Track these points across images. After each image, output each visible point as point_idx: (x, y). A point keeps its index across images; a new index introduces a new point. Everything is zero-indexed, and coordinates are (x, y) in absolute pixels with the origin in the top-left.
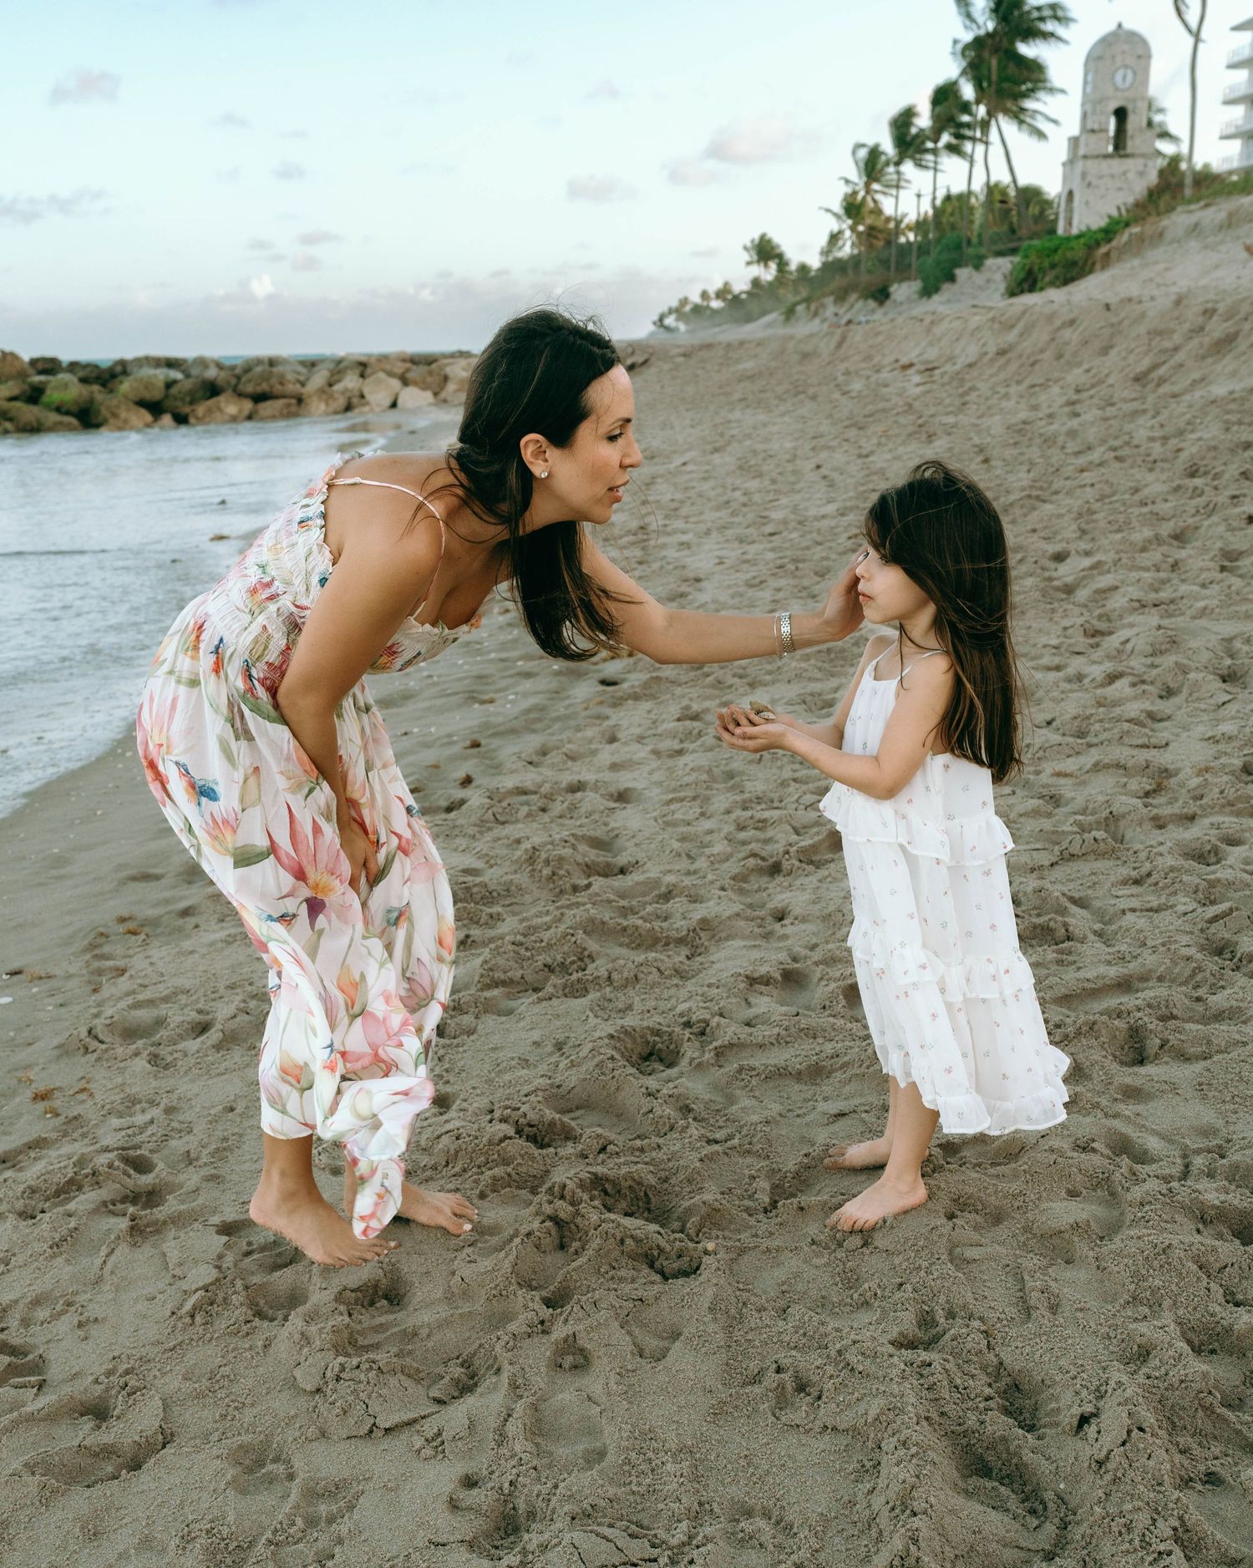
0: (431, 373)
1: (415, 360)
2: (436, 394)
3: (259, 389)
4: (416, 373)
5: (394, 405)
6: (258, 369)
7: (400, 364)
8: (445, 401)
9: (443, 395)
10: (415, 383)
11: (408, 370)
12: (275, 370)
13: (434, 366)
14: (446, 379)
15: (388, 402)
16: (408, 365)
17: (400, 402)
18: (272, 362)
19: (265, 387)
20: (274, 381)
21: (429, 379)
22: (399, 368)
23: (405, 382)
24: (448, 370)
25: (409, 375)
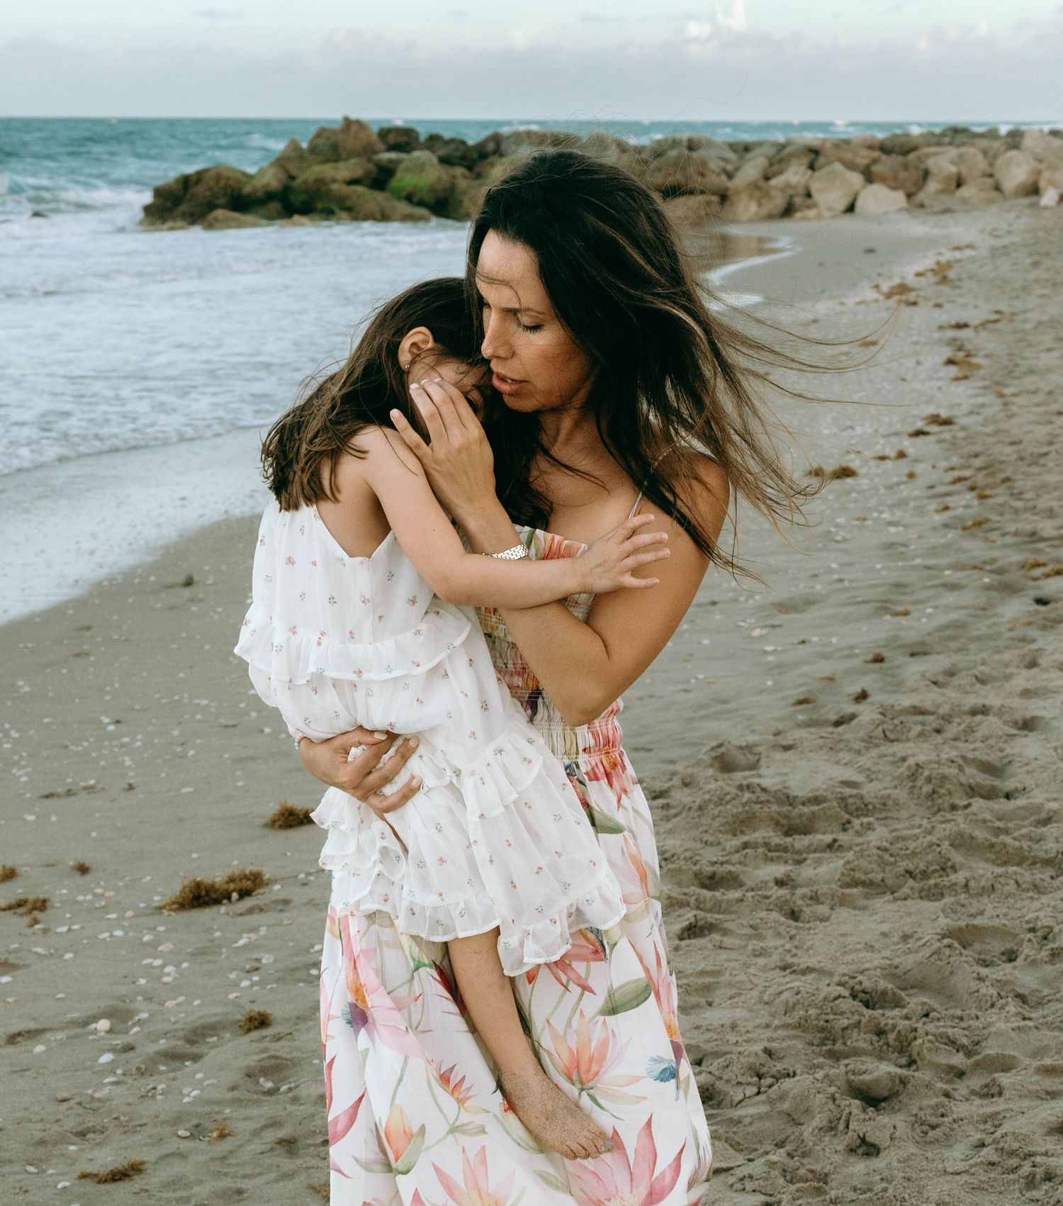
0: (906, 167)
1: (884, 148)
2: (909, 196)
3: (670, 181)
4: (886, 165)
5: (851, 209)
6: (673, 153)
7: (864, 152)
8: (922, 206)
9: (921, 197)
10: (883, 180)
11: (875, 161)
12: (695, 155)
13: (911, 156)
14: (926, 174)
15: (843, 204)
16: (876, 154)
17: (859, 205)
18: (692, 146)
19: (678, 177)
20: (691, 170)
21: (903, 175)
22: (863, 157)
23: (869, 177)
24: (931, 163)
25: (876, 168)
